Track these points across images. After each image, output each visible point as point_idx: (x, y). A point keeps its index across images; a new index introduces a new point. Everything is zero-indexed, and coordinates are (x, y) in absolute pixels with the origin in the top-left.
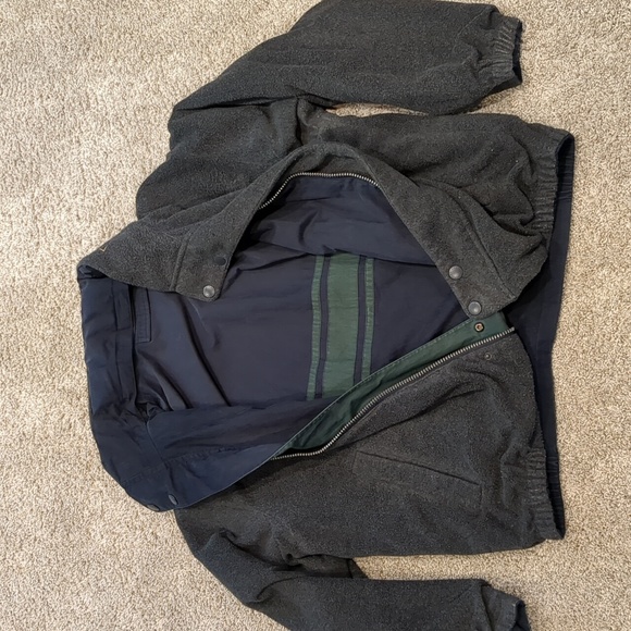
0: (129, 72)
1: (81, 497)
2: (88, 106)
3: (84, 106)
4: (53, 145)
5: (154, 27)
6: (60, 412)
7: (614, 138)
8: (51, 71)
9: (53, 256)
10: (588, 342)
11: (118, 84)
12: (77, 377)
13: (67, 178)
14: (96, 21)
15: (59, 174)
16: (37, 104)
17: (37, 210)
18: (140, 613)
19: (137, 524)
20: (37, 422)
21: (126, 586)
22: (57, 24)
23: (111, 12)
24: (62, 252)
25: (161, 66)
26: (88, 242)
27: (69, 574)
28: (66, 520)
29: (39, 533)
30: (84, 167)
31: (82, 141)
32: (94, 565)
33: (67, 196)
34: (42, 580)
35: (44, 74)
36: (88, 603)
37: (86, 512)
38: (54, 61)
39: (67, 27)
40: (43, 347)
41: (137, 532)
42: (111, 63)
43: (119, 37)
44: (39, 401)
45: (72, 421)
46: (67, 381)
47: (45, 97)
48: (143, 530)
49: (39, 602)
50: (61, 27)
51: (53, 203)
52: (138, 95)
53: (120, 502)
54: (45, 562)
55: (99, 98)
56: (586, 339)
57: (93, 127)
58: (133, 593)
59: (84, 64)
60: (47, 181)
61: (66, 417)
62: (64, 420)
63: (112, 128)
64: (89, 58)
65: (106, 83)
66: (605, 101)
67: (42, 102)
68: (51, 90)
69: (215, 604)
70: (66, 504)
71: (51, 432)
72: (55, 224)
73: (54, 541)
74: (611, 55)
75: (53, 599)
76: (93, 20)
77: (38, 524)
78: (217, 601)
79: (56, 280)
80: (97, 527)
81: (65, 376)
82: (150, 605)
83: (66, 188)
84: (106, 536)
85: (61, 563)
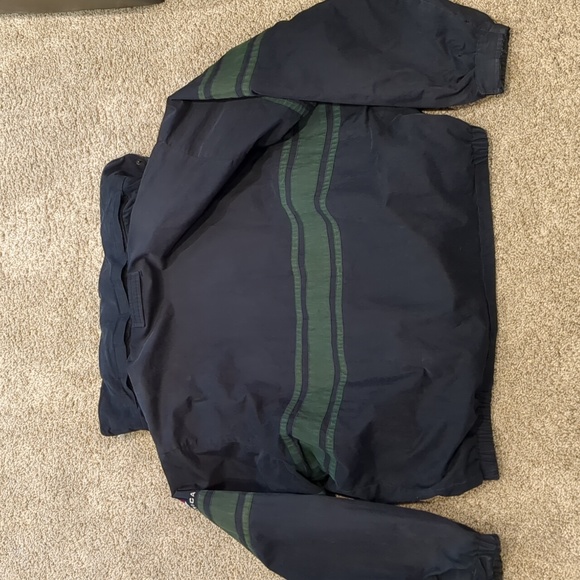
0: (135, 93)
1: (80, 467)
2: (98, 120)
3: (95, 120)
4: (66, 153)
5: (159, 53)
6: (65, 391)
7: (564, 185)
8: (66, 86)
9: (63, 252)
10: (532, 364)
11: (125, 103)
12: (81, 361)
13: (77, 184)
14: (107, 44)
15: (70, 179)
16: (52, 115)
17: (50, 210)
18: (129, 572)
19: (130, 494)
20: (45, 398)
21: (118, 548)
22: (72, 44)
23: (121, 37)
24: (71, 249)
25: (164, 89)
26: (94, 243)
27: (68, 534)
28: (67, 486)
29: (43, 496)
30: (93, 174)
31: (92, 151)
32: (91, 527)
33: (77, 200)
34: (44, 537)
35: (60, 88)
36: (83, 560)
37: (85, 480)
38: (69, 77)
39: (81, 48)
40: (52, 333)
41: (129, 502)
42: (119, 83)
43: (128, 59)
44: (47, 380)
45: (75, 400)
46: (72, 364)
47: (60, 109)
48: (134, 500)
49: (41, 556)
50: (76, 47)
51: (64, 205)
52: (143, 114)
53: (115, 474)
54: (48, 521)
55: (108, 114)
56: (530, 361)
57: (102, 139)
58: (123, 554)
59: (96, 82)
60: (59, 185)
61: (70, 396)
62: (68, 399)
63: (119, 142)
64: (100, 77)
65: (114, 101)
66: (558, 151)
67: (57, 113)
68: (66, 103)
69: (194, 569)
70: (67, 473)
71: (56, 408)
72: (65, 223)
73: (56, 504)
74: (566, 109)
75: (54, 553)
76: (104, 43)
77: (43, 487)
78: (197, 566)
79: (65, 274)
80: (94, 494)
81: (70, 359)
82: (138, 566)
83: (76, 193)
84: (101, 503)
85: (61, 523)
